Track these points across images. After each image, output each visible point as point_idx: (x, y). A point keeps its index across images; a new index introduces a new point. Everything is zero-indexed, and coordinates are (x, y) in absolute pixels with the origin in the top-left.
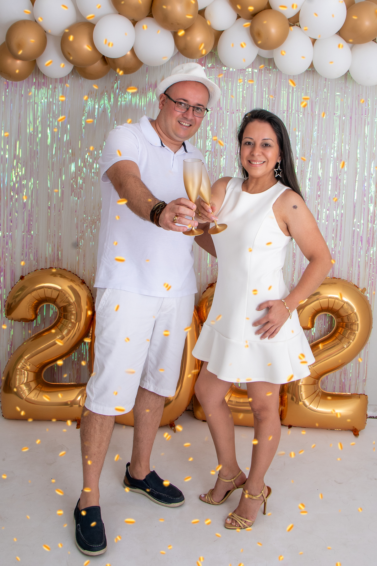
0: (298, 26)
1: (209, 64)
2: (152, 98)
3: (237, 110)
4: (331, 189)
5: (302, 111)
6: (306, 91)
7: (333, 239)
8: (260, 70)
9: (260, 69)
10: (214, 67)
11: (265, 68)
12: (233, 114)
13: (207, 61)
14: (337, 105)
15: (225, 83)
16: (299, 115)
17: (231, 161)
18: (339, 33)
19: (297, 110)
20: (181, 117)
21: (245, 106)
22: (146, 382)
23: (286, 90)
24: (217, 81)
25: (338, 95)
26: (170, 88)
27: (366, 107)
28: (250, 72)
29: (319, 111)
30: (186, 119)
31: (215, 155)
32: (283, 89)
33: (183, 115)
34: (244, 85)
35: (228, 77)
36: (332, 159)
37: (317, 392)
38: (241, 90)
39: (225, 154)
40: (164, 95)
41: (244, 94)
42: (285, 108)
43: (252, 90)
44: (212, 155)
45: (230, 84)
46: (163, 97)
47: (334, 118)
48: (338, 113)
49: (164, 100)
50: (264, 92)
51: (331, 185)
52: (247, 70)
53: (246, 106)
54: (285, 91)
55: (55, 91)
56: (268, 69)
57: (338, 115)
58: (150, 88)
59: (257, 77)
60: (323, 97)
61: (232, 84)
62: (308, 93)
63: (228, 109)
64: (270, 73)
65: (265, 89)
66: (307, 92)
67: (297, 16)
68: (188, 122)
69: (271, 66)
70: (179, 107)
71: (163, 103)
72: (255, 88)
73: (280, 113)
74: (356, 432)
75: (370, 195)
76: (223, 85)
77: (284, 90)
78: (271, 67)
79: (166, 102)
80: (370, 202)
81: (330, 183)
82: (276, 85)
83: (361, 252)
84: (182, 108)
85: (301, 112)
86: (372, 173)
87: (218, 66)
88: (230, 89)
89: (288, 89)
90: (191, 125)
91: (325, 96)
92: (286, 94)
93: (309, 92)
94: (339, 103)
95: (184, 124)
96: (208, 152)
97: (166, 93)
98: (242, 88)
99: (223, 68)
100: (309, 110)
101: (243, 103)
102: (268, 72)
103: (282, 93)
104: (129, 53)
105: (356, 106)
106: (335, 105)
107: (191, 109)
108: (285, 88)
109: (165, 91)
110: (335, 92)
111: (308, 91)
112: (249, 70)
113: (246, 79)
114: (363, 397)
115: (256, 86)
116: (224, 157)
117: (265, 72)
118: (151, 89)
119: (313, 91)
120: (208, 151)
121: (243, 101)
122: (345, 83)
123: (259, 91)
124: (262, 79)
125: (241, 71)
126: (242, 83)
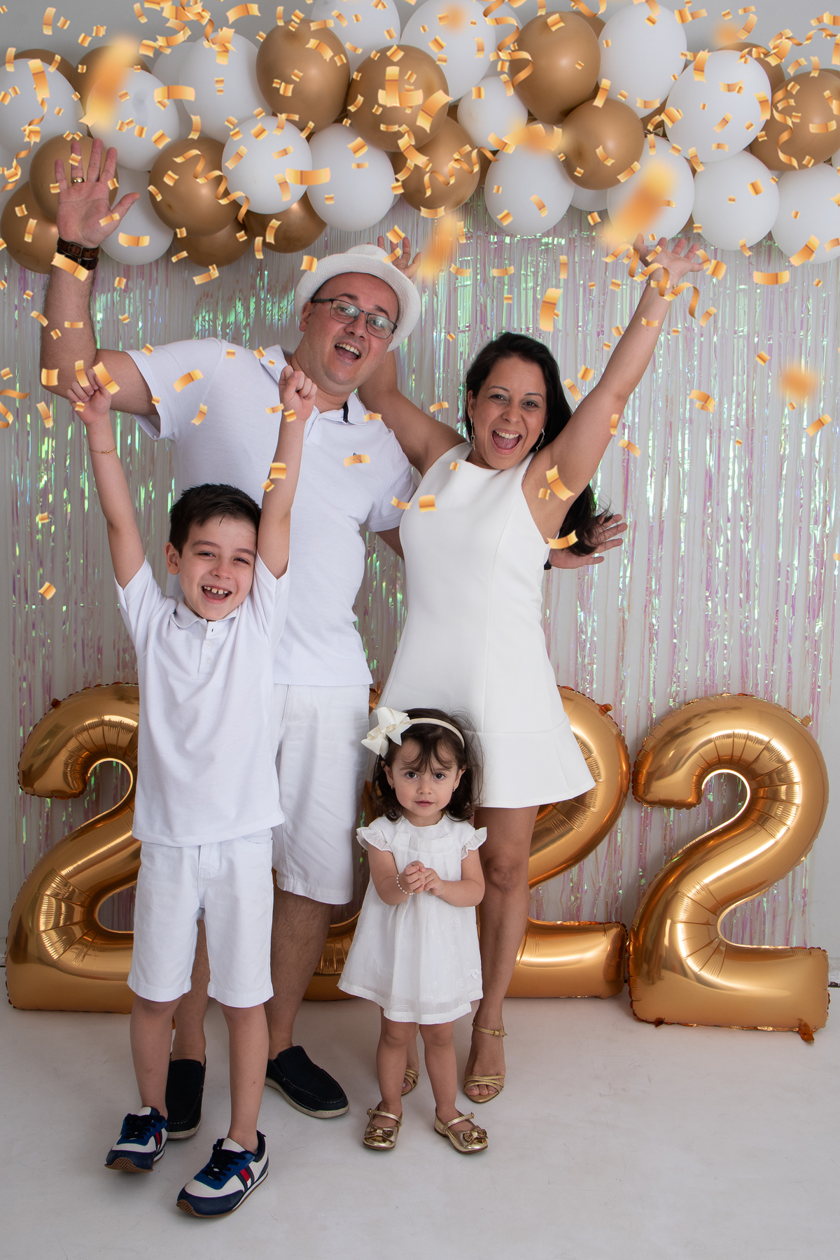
0: (659, 136)
8: (571, 242)
9: (570, 238)
10: (472, 237)
14: (740, 311)
18: (753, 148)
22: (288, 877)
23: (628, 283)
24: (478, 266)
25: (741, 290)
27: (803, 315)
28: (550, 246)
32: (622, 281)
34: (536, 273)
35: (501, 258)
36: (733, 430)
37: (714, 945)
38: (530, 285)
41: (538, 292)
46: (308, 309)
47: (735, 339)
48: (743, 328)
50: (581, 289)
52: (543, 240)
54: (626, 285)
56: (588, 238)
57: (742, 333)
60: (710, 296)
64: (592, 247)
65: (582, 282)
71: (307, 319)
74: (806, 1034)
75: (812, 506)
78: (594, 235)
80: (812, 522)
82: (606, 273)
86: (818, 459)
87: (479, 233)
91: (713, 294)
94: (745, 306)
99: (492, 237)
101: (535, 314)
104: (295, 206)
105: (780, 314)
106: (736, 312)
110: (736, 284)
113: (542, 260)
114: (817, 955)
117: (581, 244)
121: (535, 308)
122: (758, 264)
123: (569, 285)
124: (577, 259)
125: (529, 244)
126: (532, 270)
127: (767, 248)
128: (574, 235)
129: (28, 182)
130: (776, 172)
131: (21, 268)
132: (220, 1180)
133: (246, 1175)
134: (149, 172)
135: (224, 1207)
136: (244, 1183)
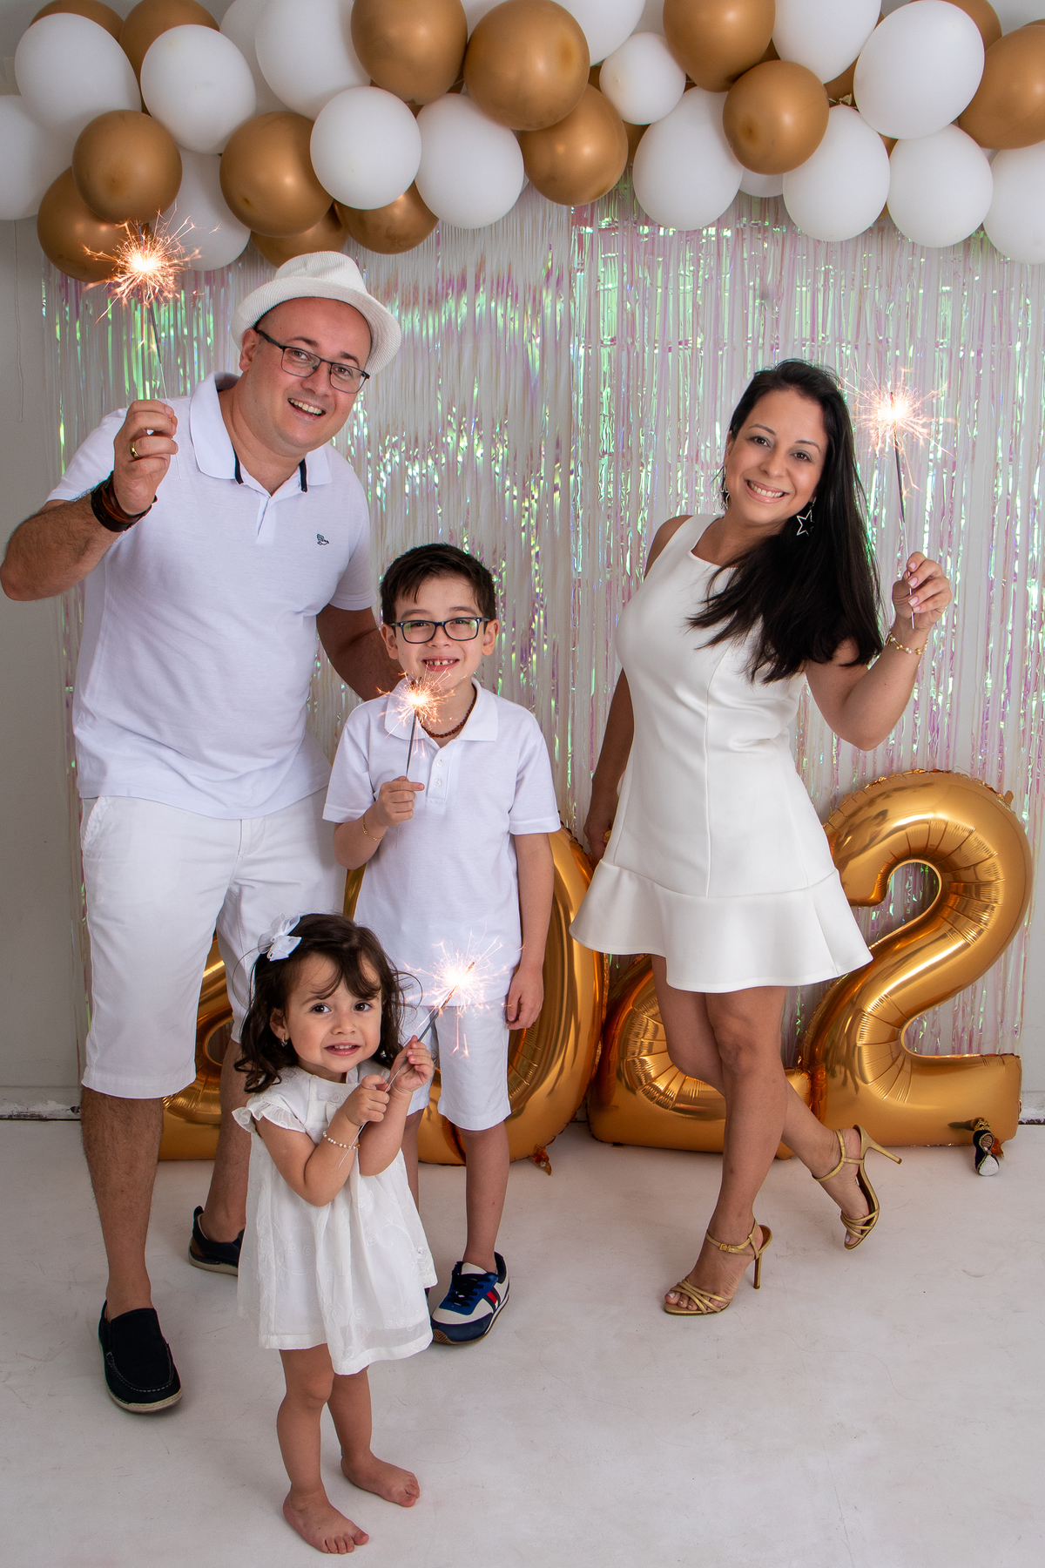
0: (846, 104)
1: (602, 219)
2: (453, 315)
3: (680, 343)
4: (929, 544)
5: (849, 338)
6: (862, 284)
7: (934, 674)
8: (738, 233)
9: (738, 230)
10: (617, 228)
11: (753, 224)
12: (670, 354)
13: (598, 212)
14: (943, 318)
15: (646, 270)
16: (844, 349)
17: (667, 477)
18: (961, 122)
19: (837, 336)
20: (297, 388)
21: (699, 330)
23: (808, 284)
24: (625, 265)
25: (945, 293)
26: (269, 314)
27: (1020, 324)
28: (713, 239)
29: (897, 337)
30: (311, 392)
31: (625, 464)
32: (801, 282)
33: (302, 384)
34: (696, 273)
35: (653, 254)
36: (931, 464)
37: (900, 1061)
38: (689, 287)
39: (650, 460)
40: (253, 332)
41: (698, 297)
42: (807, 333)
43: (718, 288)
44: (617, 463)
45: (660, 271)
46: (251, 339)
47: (937, 354)
48: (946, 340)
49: (254, 346)
50: (751, 292)
51: (930, 532)
52: (704, 232)
53: (702, 331)
54: (807, 287)
55: (194, 305)
56: (759, 228)
57: (945, 346)
58: (448, 288)
59: (731, 250)
60: (908, 300)
61: (666, 273)
62: (867, 289)
63: (656, 341)
64: (764, 239)
65: (751, 284)
66: (865, 286)
67: (849, 74)
68: (317, 404)
69: (767, 219)
70: (294, 361)
71: (250, 353)
72: (727, 281)
73: (794, 347)
76: (641, 276)
77: (804, 284)
78: (767, 223)
79: (259, 352)
80: (1029, 575)
81: (927, 528)
82: (781, 272)
83: (1006, 707)
84: (301, 365)
85: (849, 343)
87: (626, 223)
88: (659, 284)
89: (815, 281)
90: (323, 413)
91: (912, 298)
92: (809, 294)
93: (870, 286)
94: (949, 313)
95: (305, 407)
96: (606, 457)
97: (261, 327)
98: (691, 282)
99: (642, 227)
100: (869, 337)
101: (696, 323)
102: (760, 236)
103: (798, 295)
104: (401, 198)
105: (992, 322)
106: (939, 320)
107: (325, 368)
108: (807, 279)
109: (258, 323)
110: (938, 285)
111: (867, 284)
112: (709, 233)
113: (703, 257)
114: (1009, 1062)
115: (728, 276)
116: (650, 468)
117: (751, 236)
118: (450, 292)
119: (881, 287)
120: (606, 453)
121: (695, 317)
122: (965, 260)
123: (737, 288)
124: (745, 255)
125: (687, 236)
126: (692, 268)
127: (978, 242)
128: (742, 225)
129: (71, 167)
130: (989, 151)
131: (62, 276)
132: (469, 1305)
133: (493, 1298)
134: (221, 155)
135: (476, 1332)
136: (493, 1305)
